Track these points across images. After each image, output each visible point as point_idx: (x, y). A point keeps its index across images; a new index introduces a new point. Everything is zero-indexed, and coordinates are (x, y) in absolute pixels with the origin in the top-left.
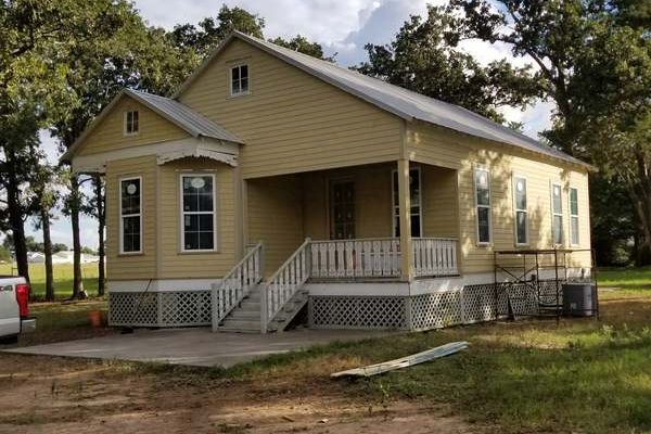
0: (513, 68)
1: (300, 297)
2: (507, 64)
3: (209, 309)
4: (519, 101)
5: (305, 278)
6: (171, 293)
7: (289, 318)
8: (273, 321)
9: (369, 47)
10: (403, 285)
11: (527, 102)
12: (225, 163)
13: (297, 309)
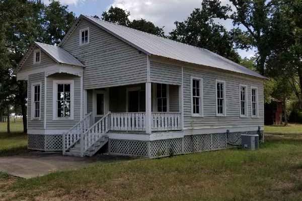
0: (242, 31)
1: (104, 139)
2: (239, 30)
3: (61, 143)
4: (245, 47)
5: (107, 130)
6: (51, 135)
7: (97, 150)
8: (87, 150)
9: (176, 23)
10: (147, 135)
11: (249, 47)
12: (75, 75)
13: (102, 145)
